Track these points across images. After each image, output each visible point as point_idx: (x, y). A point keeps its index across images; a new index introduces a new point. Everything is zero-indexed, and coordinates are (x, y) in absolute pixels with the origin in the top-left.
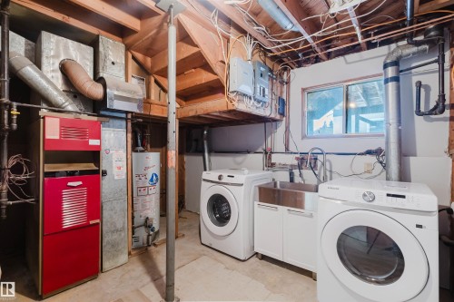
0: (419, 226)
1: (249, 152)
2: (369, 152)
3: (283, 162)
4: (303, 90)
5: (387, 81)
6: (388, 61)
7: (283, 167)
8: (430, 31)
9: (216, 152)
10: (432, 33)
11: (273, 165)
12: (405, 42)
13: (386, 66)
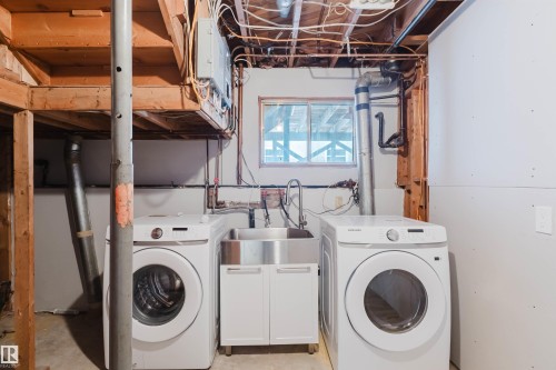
0: (437, 259)
1: (175, 186)
2: (340, 185)
3: (236, 200)
4: (260, 99)
5: (359, 107)
6: (361, 86)
7: (237, 207)
8: (391, 64)
9: (98, 186)
10: (393, 68)
11: (220, 205)
12: (378, 69)
13: (358, 91)
